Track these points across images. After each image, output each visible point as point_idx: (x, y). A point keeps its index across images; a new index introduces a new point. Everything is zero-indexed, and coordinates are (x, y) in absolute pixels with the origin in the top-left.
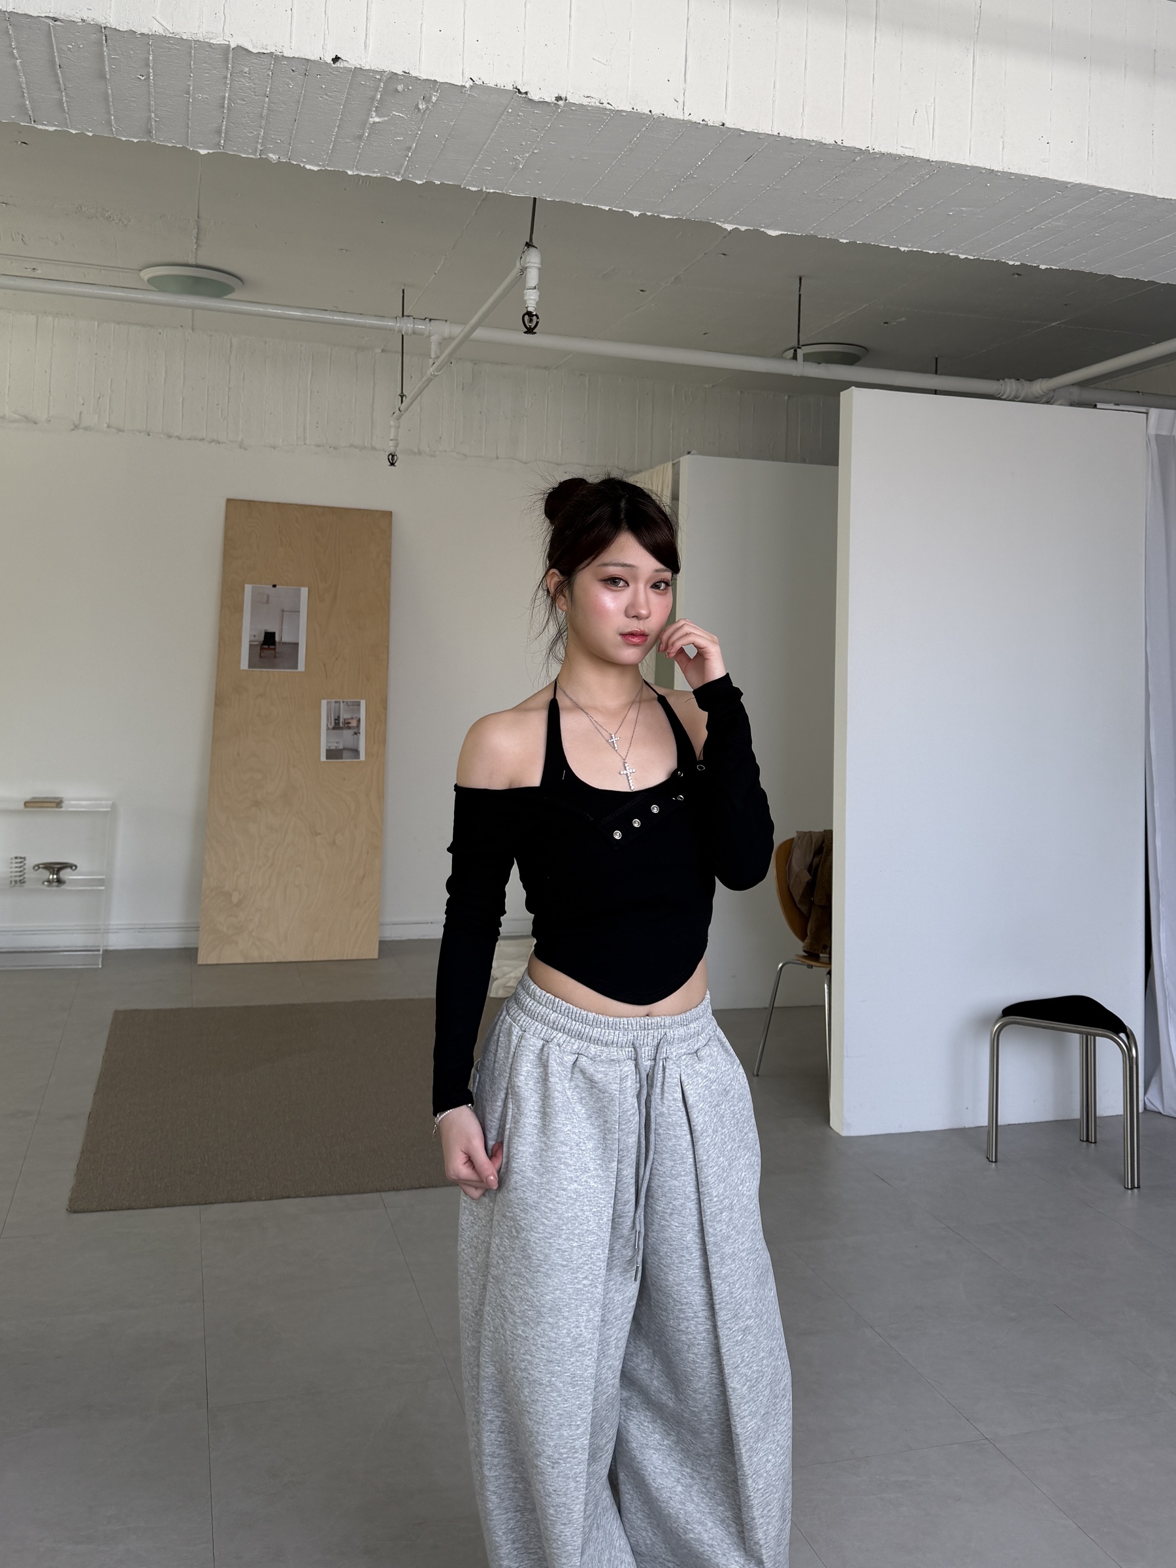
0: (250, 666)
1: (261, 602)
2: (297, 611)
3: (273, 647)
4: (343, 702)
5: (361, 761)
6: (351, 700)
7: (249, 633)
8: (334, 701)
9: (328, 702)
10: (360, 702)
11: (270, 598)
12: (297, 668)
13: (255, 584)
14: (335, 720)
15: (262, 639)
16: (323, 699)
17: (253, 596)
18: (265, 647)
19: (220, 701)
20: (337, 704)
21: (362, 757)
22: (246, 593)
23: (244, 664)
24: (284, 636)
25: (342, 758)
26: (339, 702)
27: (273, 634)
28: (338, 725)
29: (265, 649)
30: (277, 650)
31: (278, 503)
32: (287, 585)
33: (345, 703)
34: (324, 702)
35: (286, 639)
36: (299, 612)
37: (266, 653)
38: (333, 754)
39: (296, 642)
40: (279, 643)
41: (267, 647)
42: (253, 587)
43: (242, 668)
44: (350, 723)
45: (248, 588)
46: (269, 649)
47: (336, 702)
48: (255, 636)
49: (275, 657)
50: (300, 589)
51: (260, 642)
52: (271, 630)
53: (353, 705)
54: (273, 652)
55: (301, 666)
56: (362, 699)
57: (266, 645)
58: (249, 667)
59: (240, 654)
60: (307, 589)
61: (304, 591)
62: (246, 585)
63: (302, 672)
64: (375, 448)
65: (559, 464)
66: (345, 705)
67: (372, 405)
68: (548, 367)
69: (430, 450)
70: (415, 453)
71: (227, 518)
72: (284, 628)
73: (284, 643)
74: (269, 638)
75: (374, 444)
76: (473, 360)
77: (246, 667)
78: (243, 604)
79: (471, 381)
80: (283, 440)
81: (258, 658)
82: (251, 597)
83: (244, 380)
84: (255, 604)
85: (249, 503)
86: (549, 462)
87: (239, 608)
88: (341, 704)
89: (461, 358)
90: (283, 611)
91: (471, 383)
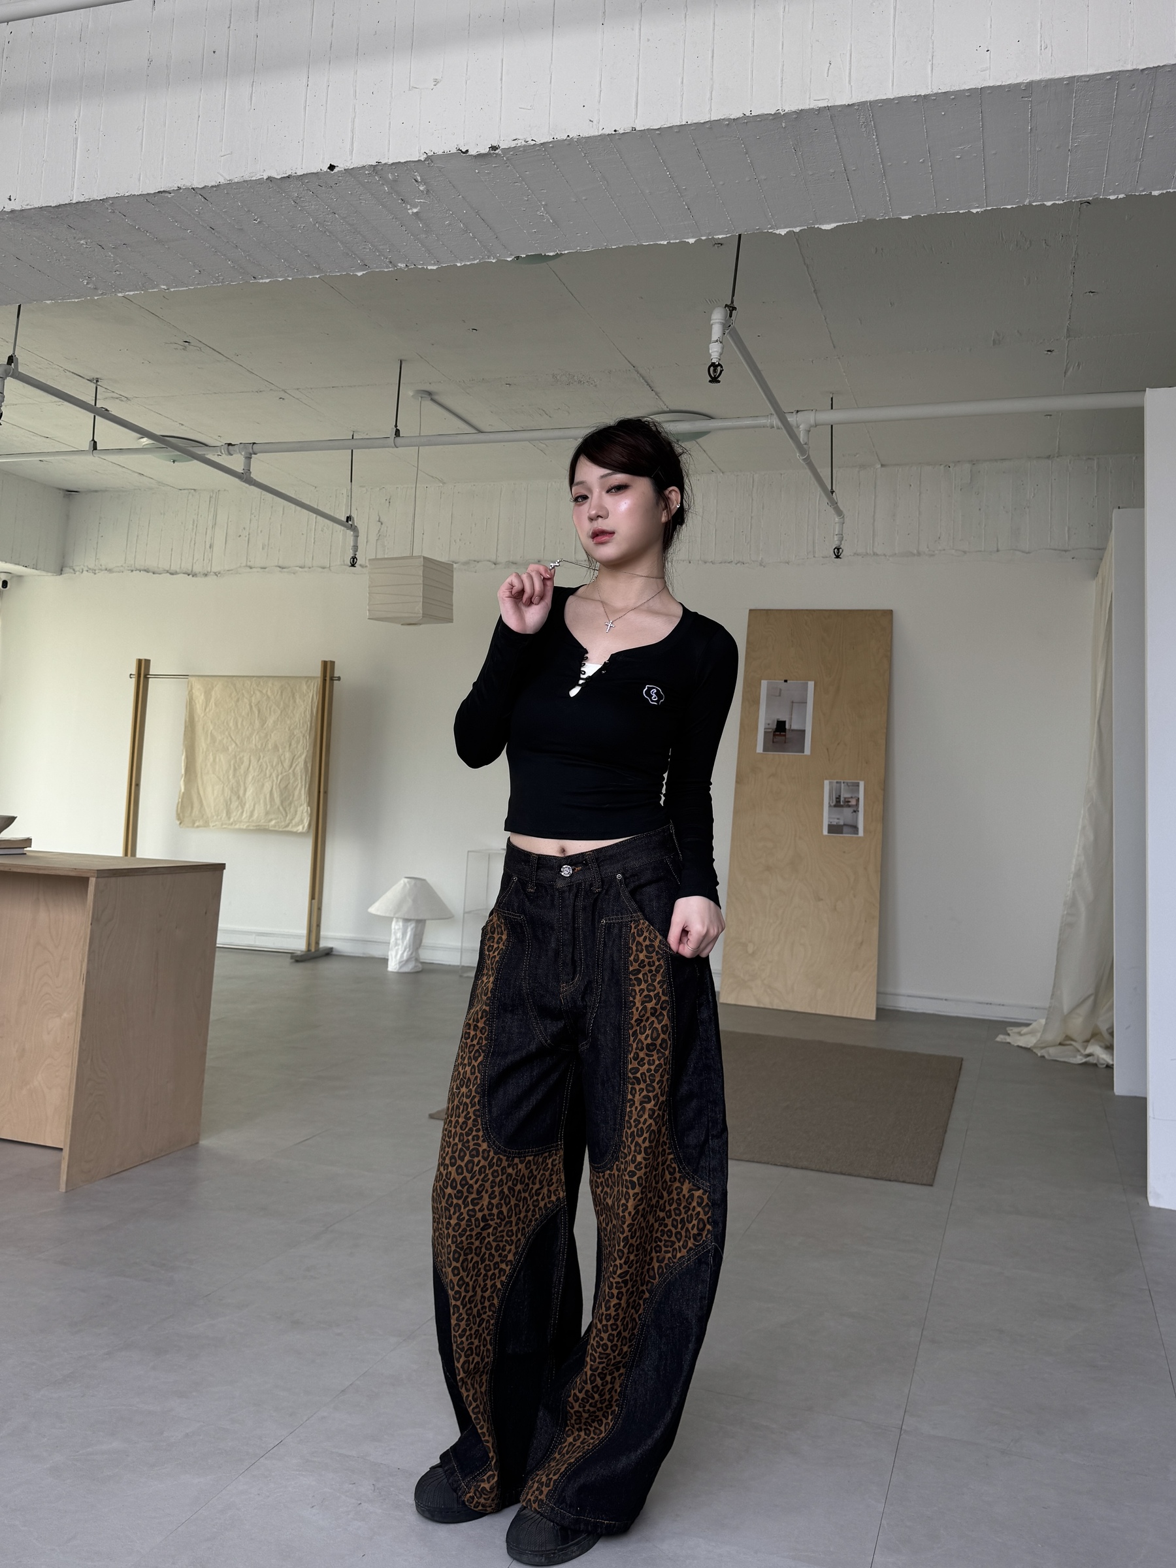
0: (765, 749)
1: (774, 695)
2: (804, 702)
3: (784, 734)
4: (844, 783)
5: (860, 837)
6: (850, 781)
7: (764, 722)
8: (835, 781)
9: (830, 782)
10: (859, 783)
11: (782, 691)
12: (803, 752)
13: (770, 679)
14: (837, 798)
15: (775, 727)
16: (826, 779)
17: (768, 690)
18: (777, 733)
19: (739, 781)
20: (838, 785)
21: (861, 833)
22: (762, 689)
23: (760, 749)
24: (793, 725)
25: (842, 833)
26: (841, 782)
27: (785, 722)
28: (838, 803)
29: (778, 735)
30: (787, 736)
31: (791, 610)
32: (797, 680)
33: (846, 784)
34: (826, 783)
35: (794, 727)
36: (806, 703)
37: (778, 739)
38: (833, 829)
39: (803, 729)
40: (789, 730)
42: (768, 683)
43: (758, 752)
44: (849, 802)
45: (764, 683)
46: (780, 735)
47: (837, 782)
48: (769, 724)
49: (785, 742)
50: (807, 683)
51: (773, 729)
52: (782, 719)
53: (853, 786)
54: (784, 738)
55: (807, 751)
56: (861, 780)
58: (764, 751)
59: (757, 740)
60: (813, 682)
61: (811, 684)
62: (762, 681)
63: (808, 756)
64: (877, 555)
65: (1066, 551)
66: (845, 786)
67: (874, 516)
68: (1050, 456)
69: (929, 550)
70: (914, 555)
71: (749, 626)
72: (793, 717)
73: (793, 730)
74: (781, 726)
75: (875, 550)
76: (972, 461)
77: (762, 752)
78: (760, 697)
79: (969, 481)
80: (796, 556)
81: (771, 743)
82: (766, 691)
83: (763, 508)
84: (770, 696)
85: (768, 612)
86: (1055, 550)
87: (757, 702)
88: (842, 784)
89: (959, 462)
90: (793, 702)
91: (970, 483)
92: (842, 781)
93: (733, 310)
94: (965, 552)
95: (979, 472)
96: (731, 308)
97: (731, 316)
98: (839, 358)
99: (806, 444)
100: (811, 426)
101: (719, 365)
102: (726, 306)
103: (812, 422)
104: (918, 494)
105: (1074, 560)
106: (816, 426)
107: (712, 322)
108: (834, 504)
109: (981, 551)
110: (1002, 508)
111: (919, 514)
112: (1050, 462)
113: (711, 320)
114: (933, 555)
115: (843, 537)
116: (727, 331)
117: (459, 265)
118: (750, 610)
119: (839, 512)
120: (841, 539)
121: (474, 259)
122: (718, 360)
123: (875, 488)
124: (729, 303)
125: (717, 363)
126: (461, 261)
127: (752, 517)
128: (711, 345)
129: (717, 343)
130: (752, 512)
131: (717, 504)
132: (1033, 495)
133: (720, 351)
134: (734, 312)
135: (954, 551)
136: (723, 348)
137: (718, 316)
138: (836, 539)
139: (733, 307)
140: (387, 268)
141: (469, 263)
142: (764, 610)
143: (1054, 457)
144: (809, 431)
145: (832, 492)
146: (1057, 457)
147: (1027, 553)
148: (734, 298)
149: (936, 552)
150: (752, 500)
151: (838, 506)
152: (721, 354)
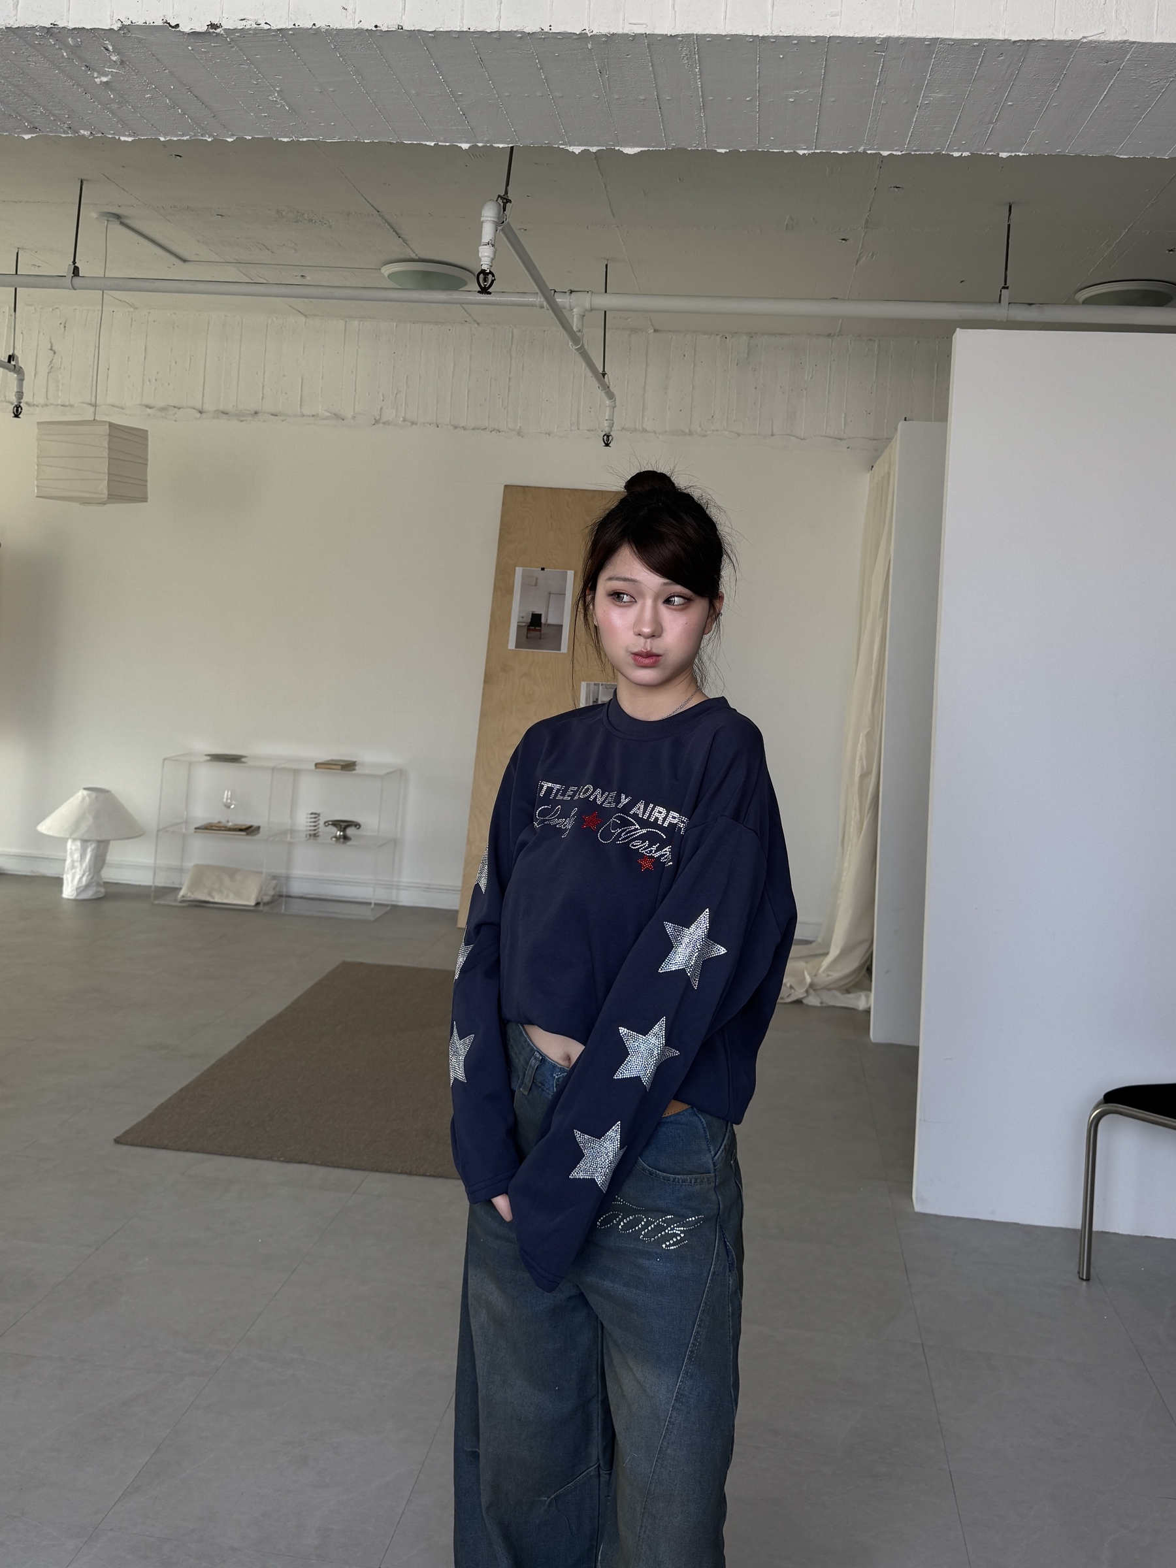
0: (518, 645)
1: (530, 584)
2: (562, 594)
3: (539, 628)
4: (602, 685)
7: (517, 615)
8: (593, 683)
9: (587, 684)
11: (539, 581)
12: (560, 649)
13: (525, 567)
15: (530, 620)
16: (584, 681)
17: (523, 578)
18: (531, 628)
19: (488, 679)
20: (596, 687)
22: (516, 575)
23: (512, 645)
24: (550, 619)
26: (599, 685)
27: (540, 615)
29: (532, 630)
30: (542, 632)
31: (551, 488)
32: (555, 569)
33: (604, 686)
34: (584, 684)
35: (551, 621)
36: (565, 594)
37: (533, 634)
39: (561, 624)
40: (545, 624)
41: (533, 628)
42: (524, 572)
43: (509, 648)
45: (519, 571)
46: (535, 630)
47: (595, 684)
48: (523, 617)
49: (540, 638)
50: (566, 572)
51: (527, 623)
52: (537, 612)
54: (539, 633)
55: (564, 648)
57: (532, 626)
58: (516, 646)
59: (509, 634)
60: (573, 572)
61: (571, 574)
62: (517, 568)
63: (565, 653)
64: (646, 431)
65: (841, 439)
66: (603, 688)
67: (644, 387)
68: (830, 334)
69: (702, 430)
70: (686, 434)
71: (503, 504)
72: (549, 610)
73: (549, 625)
74: (536, 620)
75: (645, 426)
76: (750, 333)
77: (513, 648)
78: (513, 586)
79: (746, 356)
80: (558, 427)
81: (525, 639)
82: (520, 580)
83: (523, 369)
84: (524, 586)
85: (525, 489)
86: (831, 437)
87: (510, 591)
88: (601, 687)
89: (736, 333)
90: (550, 593)
91: (747, 358)
92: (601, 683)
93: (507, 202)
94: (739, 435)
95: (757, 346)
96: (505, 200)
97: (504, 210)
98: (617, 227)
99: (579, 331)
100: (586, 310)
101: (491, 272)
102: (499, 196)
103: (587, 306)
104: (692, 366)
105: (849, 449)
106: (592, 310)
107: (482, 219)
108: (606, 388)
109: (755, 434)
110: (779, 387)
111: (693, 388)
112: (830, 340)
113: (481, 217)
114: (705, 436)
115: (613, 424)
116: (500, 228)
117: (162, 139)
118: (506, 486)
119: (611, 395)
120: (611, 426)
121: (183, 135)
122: (489, 267)
123: (647, 355)
124: (502, 194)
125: (488, 271)
126: (165, 135)
127: (510, 379)
128: (481, 248)
129: (488, 247)
130: (510, 373)
131: (470, 359)
132: (811, 376)
133: (492, 256)
134: (508, 204)
135: (727, 432)
136: (495, 253)
137: (489, 213)
138: (606, 425)
139: (507, 199)
140: (65, 132)
141: (175, 139)
142: (521, 486)
143: (834, 336)
144: (584, 316)
145: (604, 375)
146: (838, 335)
147: (802, 439)
148: (509, 188)
149: (709, 432)
150: (511, 358)
151: (610, 390)
152: (493, 259)
